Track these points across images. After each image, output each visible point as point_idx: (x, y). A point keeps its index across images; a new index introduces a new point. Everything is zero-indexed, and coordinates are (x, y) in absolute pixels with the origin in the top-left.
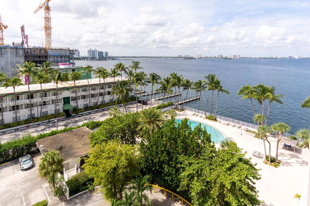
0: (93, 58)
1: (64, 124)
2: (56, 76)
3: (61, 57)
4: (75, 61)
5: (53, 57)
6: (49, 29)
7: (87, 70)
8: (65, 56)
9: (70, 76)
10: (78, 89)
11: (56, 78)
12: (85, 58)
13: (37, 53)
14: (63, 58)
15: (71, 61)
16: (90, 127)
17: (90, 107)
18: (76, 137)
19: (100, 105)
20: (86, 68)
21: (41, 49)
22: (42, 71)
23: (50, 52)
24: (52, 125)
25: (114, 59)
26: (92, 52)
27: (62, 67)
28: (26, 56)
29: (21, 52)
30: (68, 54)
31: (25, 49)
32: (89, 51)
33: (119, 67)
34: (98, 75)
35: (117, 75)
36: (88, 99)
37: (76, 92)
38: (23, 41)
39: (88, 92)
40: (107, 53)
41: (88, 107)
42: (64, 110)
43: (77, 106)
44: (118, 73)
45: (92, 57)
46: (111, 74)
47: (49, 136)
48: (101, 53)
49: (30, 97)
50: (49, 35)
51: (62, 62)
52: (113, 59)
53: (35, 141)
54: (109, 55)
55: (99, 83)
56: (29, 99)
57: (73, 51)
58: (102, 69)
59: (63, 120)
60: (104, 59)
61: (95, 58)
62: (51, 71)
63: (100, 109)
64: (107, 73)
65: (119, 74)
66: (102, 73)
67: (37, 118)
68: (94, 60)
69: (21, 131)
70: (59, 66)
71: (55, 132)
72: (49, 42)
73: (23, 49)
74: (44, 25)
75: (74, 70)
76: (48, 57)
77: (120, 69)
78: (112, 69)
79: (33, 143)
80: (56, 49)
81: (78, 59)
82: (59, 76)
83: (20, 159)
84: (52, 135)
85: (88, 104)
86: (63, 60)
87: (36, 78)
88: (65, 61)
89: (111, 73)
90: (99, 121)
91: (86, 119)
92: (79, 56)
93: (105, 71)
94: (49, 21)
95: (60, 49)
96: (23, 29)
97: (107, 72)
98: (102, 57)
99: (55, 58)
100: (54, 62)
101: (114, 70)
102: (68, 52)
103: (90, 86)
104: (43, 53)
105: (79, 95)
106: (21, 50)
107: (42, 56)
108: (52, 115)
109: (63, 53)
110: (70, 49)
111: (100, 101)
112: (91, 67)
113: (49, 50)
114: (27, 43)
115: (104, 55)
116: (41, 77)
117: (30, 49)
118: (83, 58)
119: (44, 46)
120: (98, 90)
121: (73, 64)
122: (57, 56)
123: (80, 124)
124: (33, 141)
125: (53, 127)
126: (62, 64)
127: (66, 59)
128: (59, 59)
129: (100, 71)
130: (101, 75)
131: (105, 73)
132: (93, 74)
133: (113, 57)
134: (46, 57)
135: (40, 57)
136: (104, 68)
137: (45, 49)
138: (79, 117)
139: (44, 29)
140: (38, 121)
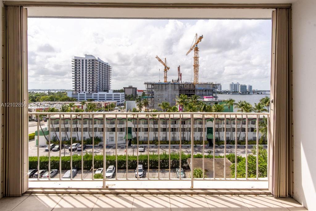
0: (235, 92)
1: (207, 151)
2: (202, 107)
3: (206, 91)
4: (217, 95)
5: (199, 91)
6: (197, 67)
7: (229, 103)
8: (209, 90)
9: (213, 108)
10: (220, 121)
11: (202, 109)
12: (227, 92)
13: (188, 87)
14: (207, 92)
15: (214, 95)
16: (231, 160)
17: (231, 141)
18: (218, 165)
19: (242, 141)
20: (228, 102)
21: (190, 84)
22: (191, 102)
23: (197, 87)
24: (198, 150)
25: (260, 93)
26: (234, 86)
27: (206, 100)
28: (180, 90)
29: (177, 87)
30: (211, 88)
31: (180, 84)
32: (231, 85)
33: (266, 102)
34: (240, 109)
35: (262, 111)
36: (230, 133)
37: (218, 124)
38: (179, 78)
39: (230, 125)
40: (251, 87)
41: (229, 140)
42: (207, 138)
43: (219, 137)
44: (264, 108)
45: (233, 91)
46: (256, 109)
47: (196, 158)
48: (244, 87)
49: (183, 123)
50: (196, 72)
51: (206, 96)
52: (258, 94)
53: (186, 159)
54: (253, 89)
55: (241, 117)
56: (182, 124)
57: (216, 85)
58: (244, 103)
59: (207, 148)
60: (248, 93)
61: (237, 92)
62: (198, 103)
63: (242, 145)
64: (251, 108)
65: (265, 110)
66: (246, 107)
67: (187, 141)
68: (236, 94)
69: (177, 148)
70: (204, 99)
71: (201, 155)
72: (196, 78)
73: (178, 84)
74: (193, 64)
75: (216, 103)
76: (196, 91)
77: (267, 104)
78: (256, 104)
79: (185, 160)
80: (202, 84)
81: (220, 93)
82: (205, 107)
83: (177, 169)
84: (198, 157)
85: (229, 137)
86: (207, 94)
87: (188, 108)
88: (209, 95)
89: (255, 107)
90: (241, 157)
91: (227, 152)
92: (221, 90)
93: (248, 106)
94: (197, 60)
95: (205, 84)
96: (179, 68)
97: (250, 106)
98: (245, 91)
99: (201, 92)
100: (200, 95)
101: (259, 105)
102: (212, 86)
103: (232, 120)
104: (192, 87)
105: (221, 127)
106: (177, 85)
107: (191, 90)
108: (198, 141)
109: (207, 87)
110: (214, 84)
111: (242, 137)
112: (234, 101)
113: (197, 85)
114: (181, 79)
115: (247, 89)
116: (191, 107)
117: (183, 85)
118: (224, 92)
119: (192, 82)
120: (240, 124)
121: (216, 97)
122: (202, 90)
123: (222, 155)
124: (185, 158)
125: (199, 152)
126: (206, 97)
127: (209, 93)
128: (204, 93)
129: (242, 105)
130: (244, 109)
131: (248, 108)
132: (235, 107)
133: (258, 91)
134: (194, 91)
135: (189, 90)
136: (247, 102)
137: (193, 84)
138: (220, 148)
139: (193, 67)
140: (188, 144)
